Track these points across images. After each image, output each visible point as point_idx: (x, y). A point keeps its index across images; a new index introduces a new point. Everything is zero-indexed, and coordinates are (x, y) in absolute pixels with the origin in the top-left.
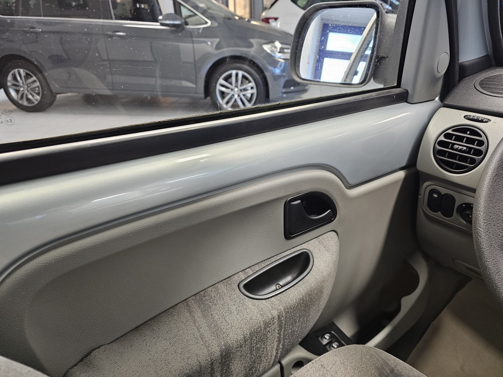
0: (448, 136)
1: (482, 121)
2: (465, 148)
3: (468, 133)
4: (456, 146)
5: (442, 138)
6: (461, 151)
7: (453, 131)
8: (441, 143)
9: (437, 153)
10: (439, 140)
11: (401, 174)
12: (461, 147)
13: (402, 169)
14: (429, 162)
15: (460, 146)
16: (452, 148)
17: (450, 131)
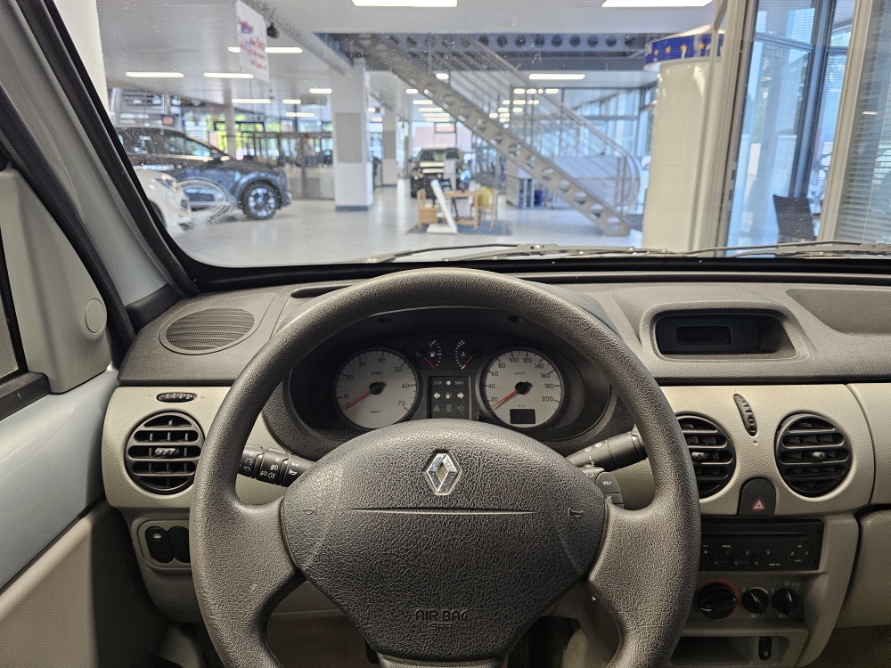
0: (141, 436)
1: (184, 400)
2: (173, 450)
3: (170, 422)
4: (159, 451)
5: (133, 442)
6: (168, 456)
7: (146, 425)
8: (134, 451)
9: (133, 469)
10: (129, 446)
11: (84, 525)
12: (166, 450)
13: (81, 516)
14: (124, 489)
15: (165, 448)
16: (154, 455)
17: (142, 428)
